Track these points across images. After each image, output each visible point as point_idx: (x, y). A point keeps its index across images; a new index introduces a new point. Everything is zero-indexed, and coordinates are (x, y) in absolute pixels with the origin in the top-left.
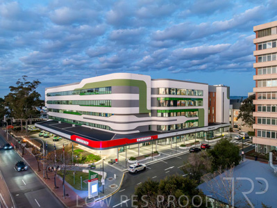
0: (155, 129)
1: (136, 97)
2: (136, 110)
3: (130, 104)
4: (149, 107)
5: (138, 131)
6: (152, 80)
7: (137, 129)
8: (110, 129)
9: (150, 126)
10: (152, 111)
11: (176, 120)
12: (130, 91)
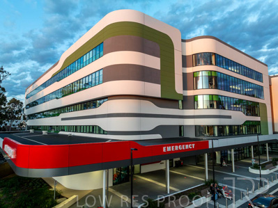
0: (191, 134)
2: (155, 90)
4: (179, 88)
5: (159, 136)
6: (183, 41)
7: (157, 130)
8: (100, 131)
11: (229, 117)
12: (142, 49)
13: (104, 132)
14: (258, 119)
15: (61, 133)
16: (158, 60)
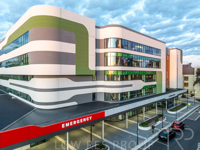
0: (101, 99)
1: (70, 48)
2: (71, 69)
3: (60, 58)
4: (92, 66)
5: (75, 103)
6: (97, 27)
8: (30, 100)
9: (94, 95)
10: (97, 72)
11: (131, 85)
13: (33, 102)
14: (154, 83)
15: (10, 94)
16: (74, 46)
